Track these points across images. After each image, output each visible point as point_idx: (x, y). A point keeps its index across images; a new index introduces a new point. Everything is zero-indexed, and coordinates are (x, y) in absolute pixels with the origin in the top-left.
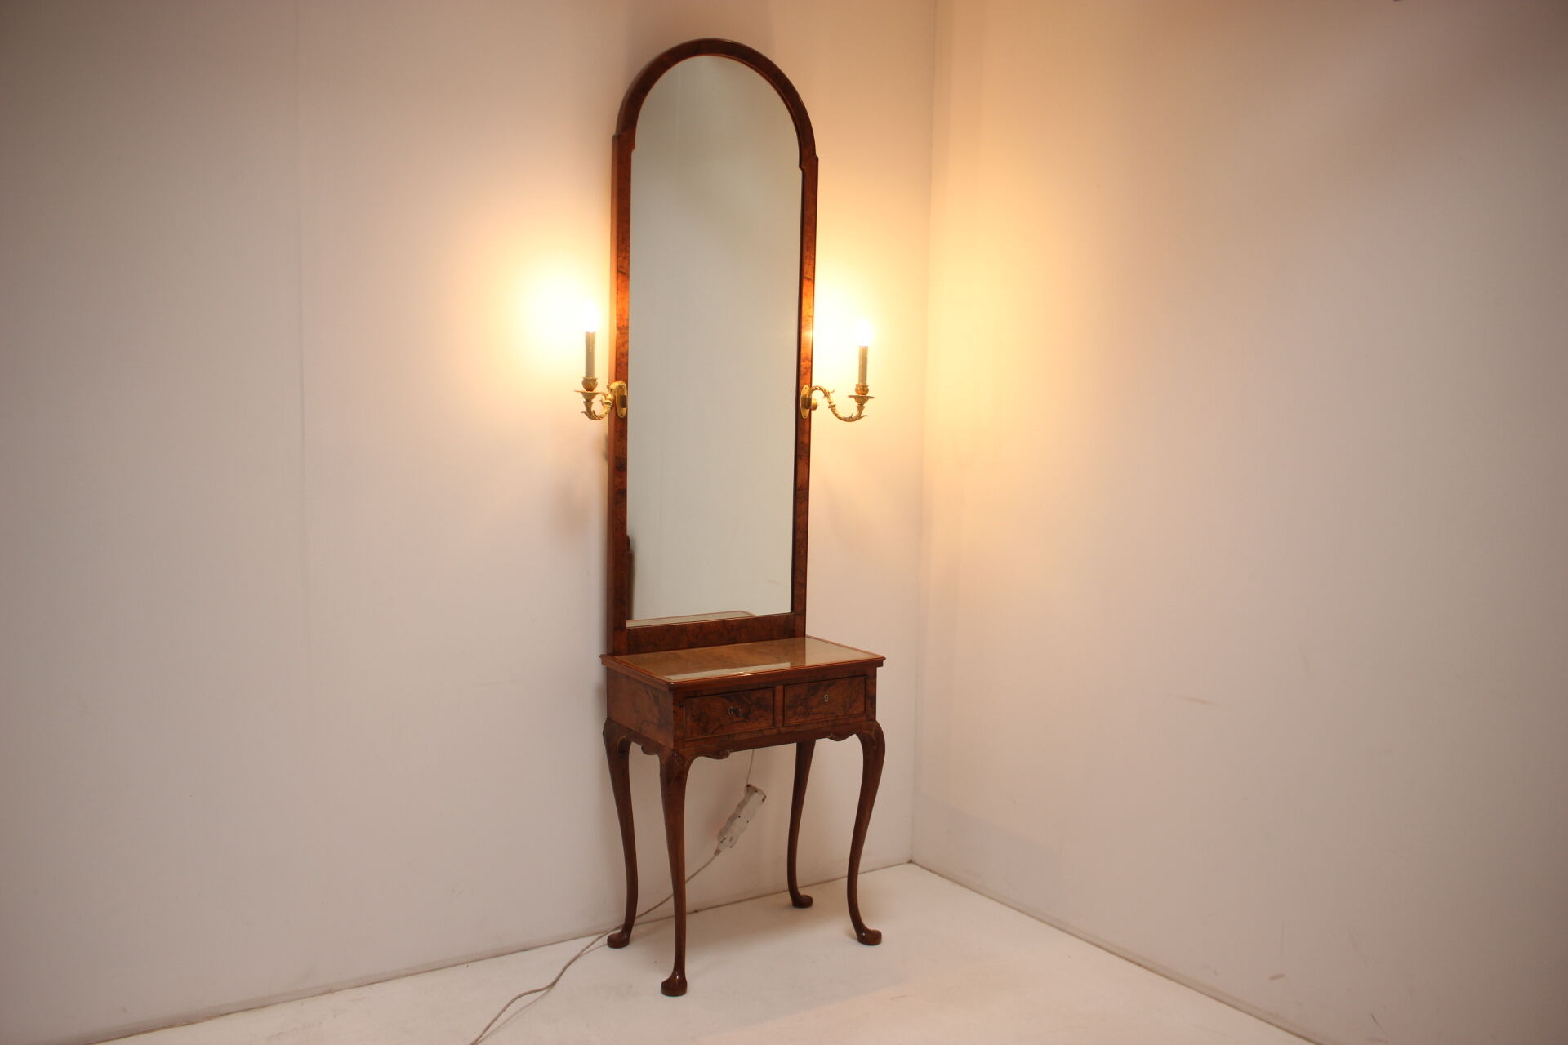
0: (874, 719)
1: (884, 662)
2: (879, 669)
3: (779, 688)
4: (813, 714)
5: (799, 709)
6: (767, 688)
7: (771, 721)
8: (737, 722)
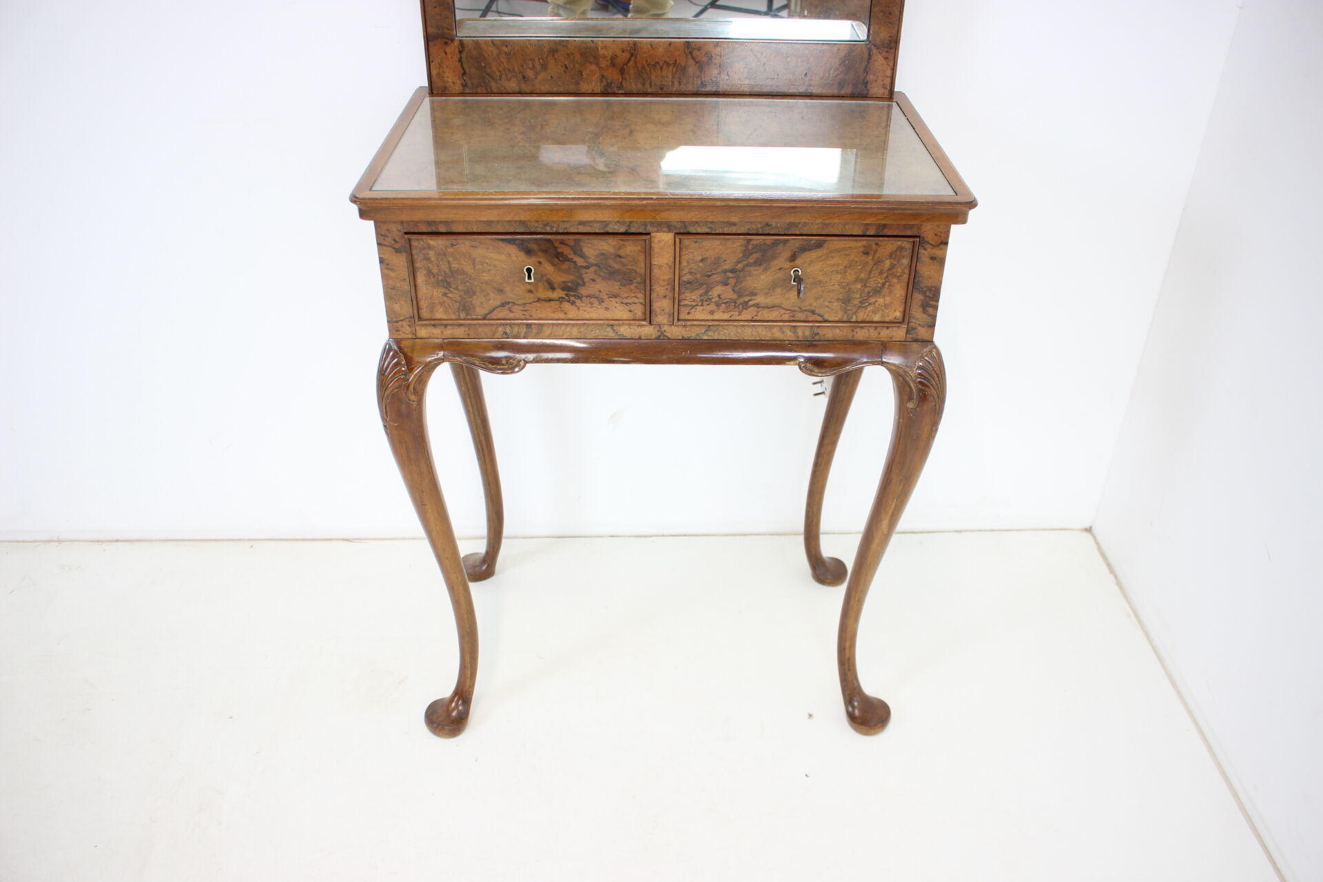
0: (931, 342)
1: (972, 214)
2: (953, 227)
3: (663, 239)
4: (757, 306)
5: (718, 290)
6: (626, 234)
7: (639, 311)
8: (550, 300)
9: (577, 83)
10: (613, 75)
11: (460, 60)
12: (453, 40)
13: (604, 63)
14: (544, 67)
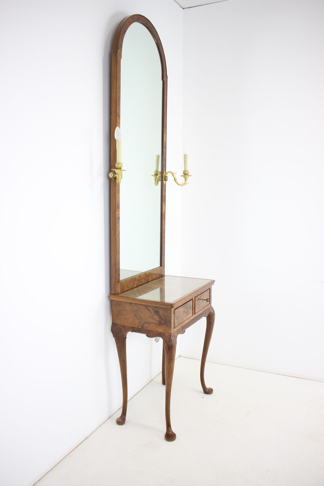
3: (194, 299)
6: (191, 299)
7: (192, 314)
8: (185, 316)
9: (134, 286)
10: (138, 282)
11: (120, 286)
12: (120, 282)
13: (137, 280)
14: (130, 284)
